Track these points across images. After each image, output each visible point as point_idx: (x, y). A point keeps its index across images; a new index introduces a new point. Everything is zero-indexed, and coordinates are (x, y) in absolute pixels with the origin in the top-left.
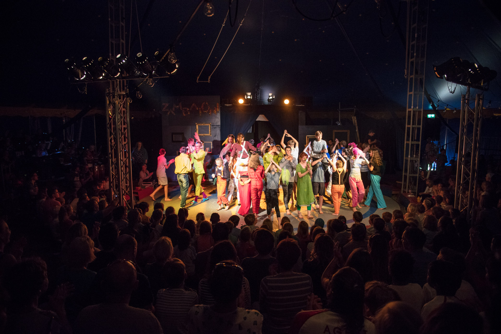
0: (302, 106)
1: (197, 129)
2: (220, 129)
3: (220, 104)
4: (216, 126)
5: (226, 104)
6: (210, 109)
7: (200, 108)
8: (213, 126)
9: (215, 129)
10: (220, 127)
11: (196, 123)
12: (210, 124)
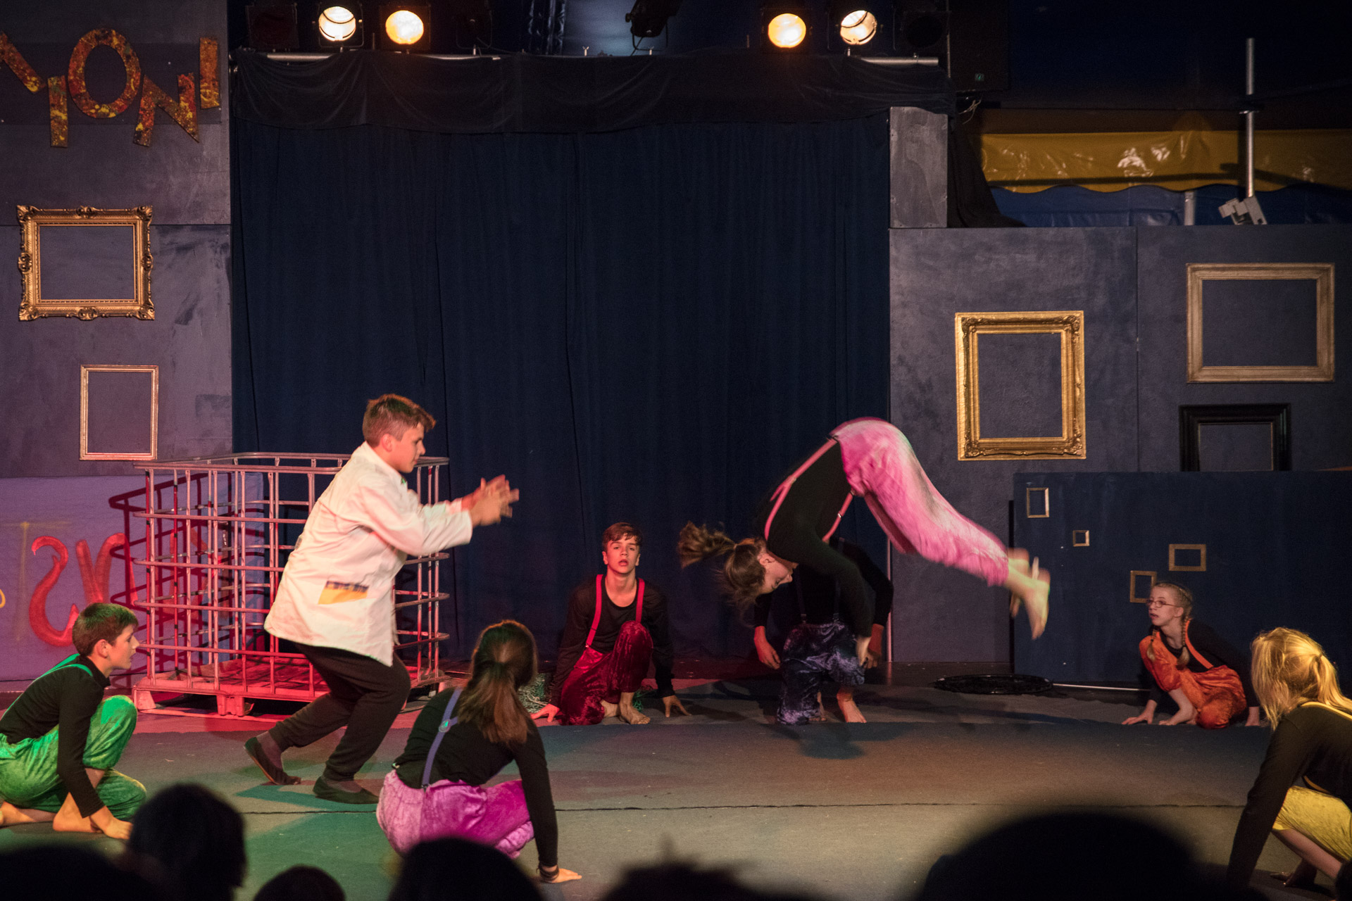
0: (918, 65)
1: (28, 258)
2: (225, 257)
3: (232, 48)
4: (198, 235)
5: (280, 51)
6: (141, 92)
7: (53, 82)
8: (164, 229)
9: (189, 254)
10: (227, 238)
11: (23, 209)
12: (140, 213)
